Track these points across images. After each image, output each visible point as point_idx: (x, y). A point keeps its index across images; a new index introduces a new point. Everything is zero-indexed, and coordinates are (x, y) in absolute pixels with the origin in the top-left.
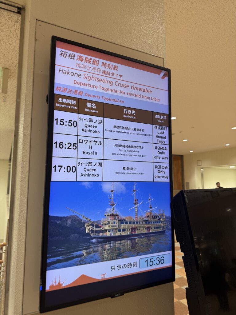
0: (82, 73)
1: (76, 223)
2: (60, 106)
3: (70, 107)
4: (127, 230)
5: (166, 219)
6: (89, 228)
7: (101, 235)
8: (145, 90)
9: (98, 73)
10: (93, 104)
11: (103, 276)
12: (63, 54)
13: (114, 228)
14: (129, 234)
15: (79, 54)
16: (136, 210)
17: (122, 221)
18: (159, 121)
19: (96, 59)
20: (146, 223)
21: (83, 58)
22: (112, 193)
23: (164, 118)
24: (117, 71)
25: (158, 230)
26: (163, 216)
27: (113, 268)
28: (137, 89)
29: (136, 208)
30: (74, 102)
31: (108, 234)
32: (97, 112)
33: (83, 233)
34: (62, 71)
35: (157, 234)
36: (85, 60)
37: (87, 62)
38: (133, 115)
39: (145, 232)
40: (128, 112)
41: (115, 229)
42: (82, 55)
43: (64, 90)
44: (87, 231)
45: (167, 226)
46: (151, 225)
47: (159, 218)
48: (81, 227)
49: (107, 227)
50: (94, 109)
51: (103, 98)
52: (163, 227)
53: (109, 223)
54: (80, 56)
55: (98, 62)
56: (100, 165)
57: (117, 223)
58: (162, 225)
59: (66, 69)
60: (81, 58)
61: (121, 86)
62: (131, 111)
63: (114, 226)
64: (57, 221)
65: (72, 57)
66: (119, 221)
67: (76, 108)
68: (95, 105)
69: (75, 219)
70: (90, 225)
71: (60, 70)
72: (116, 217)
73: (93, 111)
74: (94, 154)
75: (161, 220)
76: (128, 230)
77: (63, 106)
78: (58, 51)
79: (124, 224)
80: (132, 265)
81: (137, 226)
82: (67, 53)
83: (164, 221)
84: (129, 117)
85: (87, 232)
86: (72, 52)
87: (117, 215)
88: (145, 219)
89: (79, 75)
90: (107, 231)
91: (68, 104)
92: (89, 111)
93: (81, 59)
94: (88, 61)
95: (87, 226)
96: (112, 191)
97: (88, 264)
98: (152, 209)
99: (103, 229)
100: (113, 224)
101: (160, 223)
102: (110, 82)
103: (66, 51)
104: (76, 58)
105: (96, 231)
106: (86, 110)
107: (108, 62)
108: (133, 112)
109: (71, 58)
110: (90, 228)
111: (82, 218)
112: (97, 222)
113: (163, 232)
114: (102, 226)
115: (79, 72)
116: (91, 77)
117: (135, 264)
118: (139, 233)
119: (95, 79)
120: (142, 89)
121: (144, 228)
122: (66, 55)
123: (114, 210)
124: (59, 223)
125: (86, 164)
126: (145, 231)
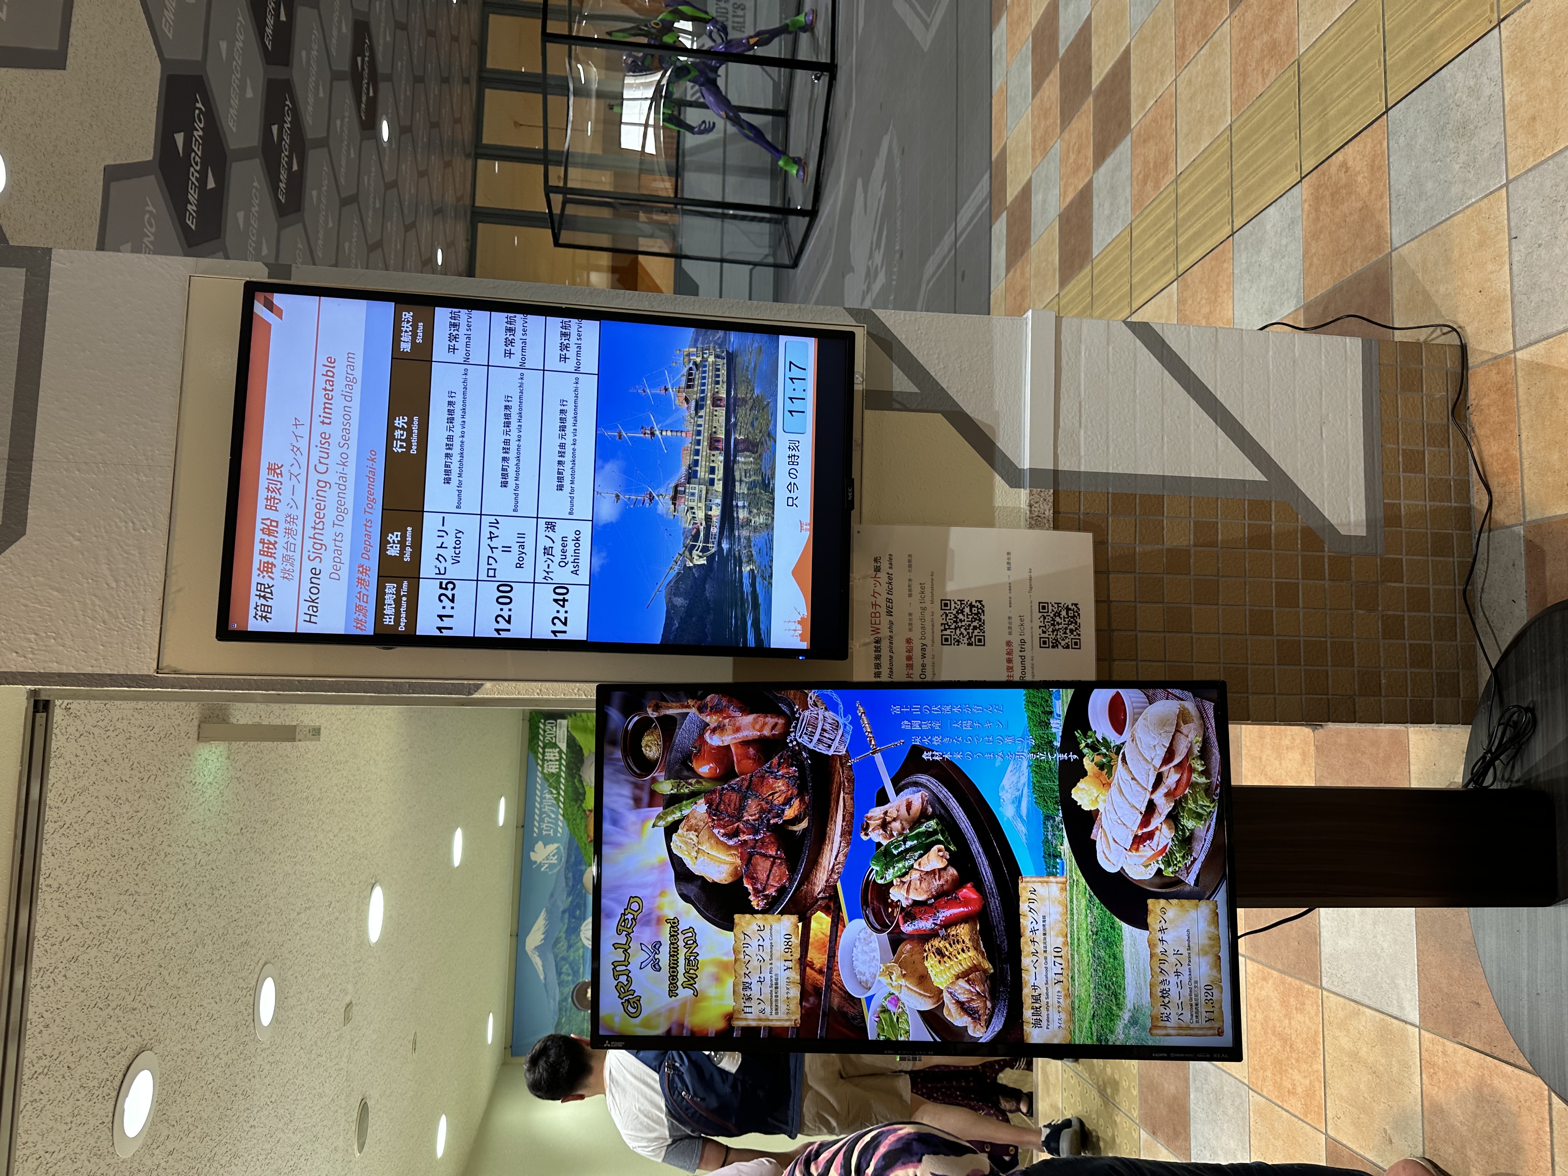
0: (307, 566)
1: (682, 586)
2: (403, 621)
3: (404, 599)
4: (713, 461)
5: (699, 345)
6: (696, 557)
7: (715, 530)
8: (329, 381)
9: (300, 522)
10: (389, 538)
11: (805, 527)
12: (264, 614)
13: (704, 496)
14: (722, 458)
15: (255, 572)
16: (669, 433)
17: (691, 475)
18: (419, 340)
19: (259, 526)
20: (702, 407)
21: (264, 563)
22: (621, 497)
23: (408, 322)
24: (282, 466)
25: (723, 372)
26: (689, 355)
27: (792, 502)
28: (327, 405)
29: (664, 433)
30: (390, 588)
31: (716, 512)
32: (409, 529)
33: (705, 570)
34: (311, 615)
35: (733, 378)
36: (267, 556)
37: (273, 551)
38: (410, 423)
39: (724, 412)
40: (401, 440)
41: (707, 493)
42: (256, 565)
43: (360, 611)
44: (703, 561)
45: (715, 343)
46: (709, 394)
47: (694, 367)
48: (694, 574)
49: (700, 515)
50: (404, 537)
51: (367, 509)
52: (717, 356)
53: (692, 508)
54: (259, 569)
55: (268, 522)
56: (551, 526)
57: (695, 488)
58: (711, 359)
59: (304, 606)
60: (264, 567)
61: (326, 456)
62: (397, 428)
63: (700, 497)
64: (674, 628)
65: (266, 592)
66: (689, 483)
67: (405, 584)
68: (390, 535)
69: (675, 590)
70: (691, 554)
71: (310, 621)
72: (681, 489)
73: (409, 539)
74: (522, 540)
75: (699, 360)
76: (712, 458)
77: (403, 615)
78: (255, 625)
79: (698, 469)
80: (794, 452)
81: (706, 434)
82: (259, 604)
83: (703, 353)
84: (415, 436)
85: (705, 562)
86: (254, 591)
87: (676, 487)
88: (693, 412)
89: (315, 573)
90: (710, 513)
91: (398, 602)
92: (408, 549)
93: (268, 568)
94: (268, 548)
95: (691, 560)
96: (617, 496)
97: (772, 561)
98: (669, 386)
99: (704, 523)
100: (696, 498)
101: (705, 366)
102: (321, 489)
103: (252, 605)
104: (267, 581)
105: (706, 540)
106: (407, 558)
107: (262, 493)
108: (400, 422)
109: (271, 593)
110: (698, 555)
111: (673, 573)
112: (686, 538)
113: (731, 359)
114: (696, 526)
115: (307, 575)
116: (315, 543)
117: (794, 446)
118: (723, 429)
119: (317, 531)
120: (325, 389)
121: (715, 413)
122: (265, 605)
123: (664, 494)
124: (679, 623)
125: (549, 562)
126: (722, 412)
